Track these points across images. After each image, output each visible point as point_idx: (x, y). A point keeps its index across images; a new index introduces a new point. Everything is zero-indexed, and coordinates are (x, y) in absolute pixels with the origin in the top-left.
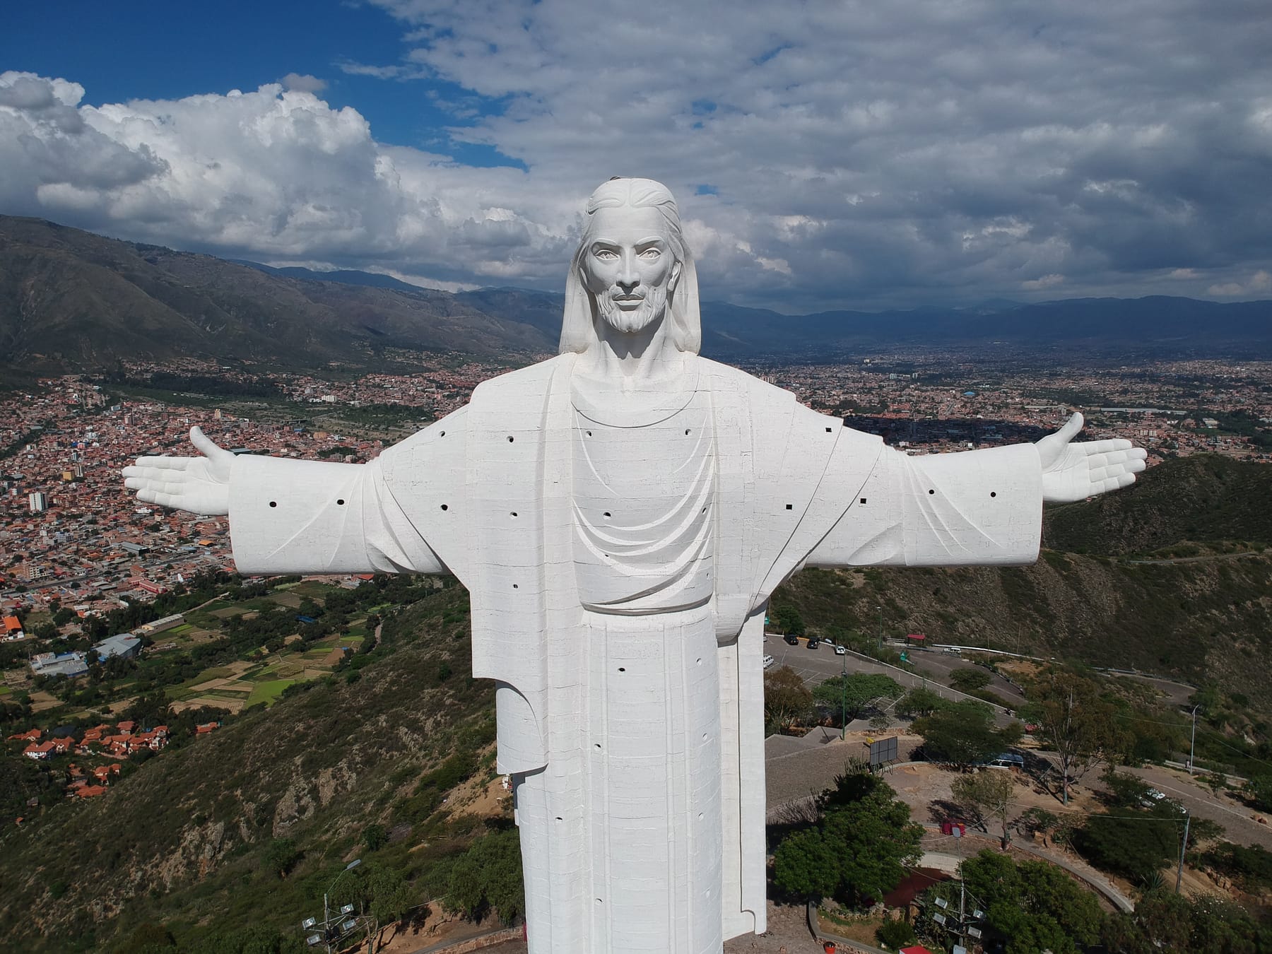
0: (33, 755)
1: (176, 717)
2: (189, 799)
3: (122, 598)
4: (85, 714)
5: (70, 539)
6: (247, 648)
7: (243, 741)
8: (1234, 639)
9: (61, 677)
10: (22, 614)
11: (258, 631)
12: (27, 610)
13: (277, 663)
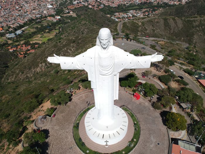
0: (11, 51)
1: (31, 44)
2: (39, 60)
3: (18, 24)
4: (17, 44)
5: (7, 13)
6: (40, 32)
7: (45, 51)
8: (199, 33)
9: (11, 38)
10: (2, 27)
11: (41, 29)
12: (3, 26)
13: (45, 35)
